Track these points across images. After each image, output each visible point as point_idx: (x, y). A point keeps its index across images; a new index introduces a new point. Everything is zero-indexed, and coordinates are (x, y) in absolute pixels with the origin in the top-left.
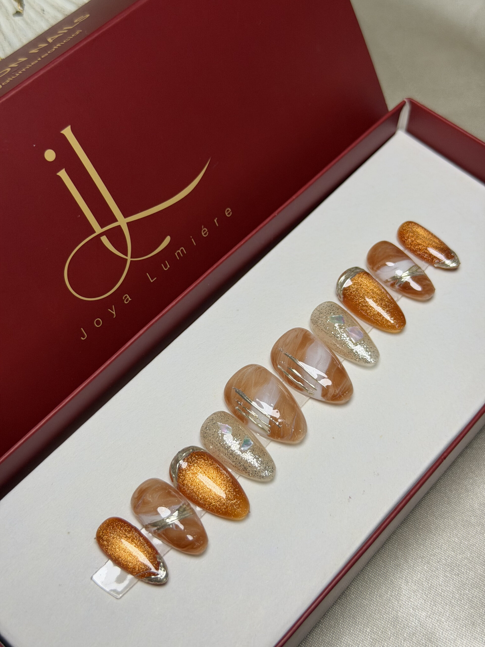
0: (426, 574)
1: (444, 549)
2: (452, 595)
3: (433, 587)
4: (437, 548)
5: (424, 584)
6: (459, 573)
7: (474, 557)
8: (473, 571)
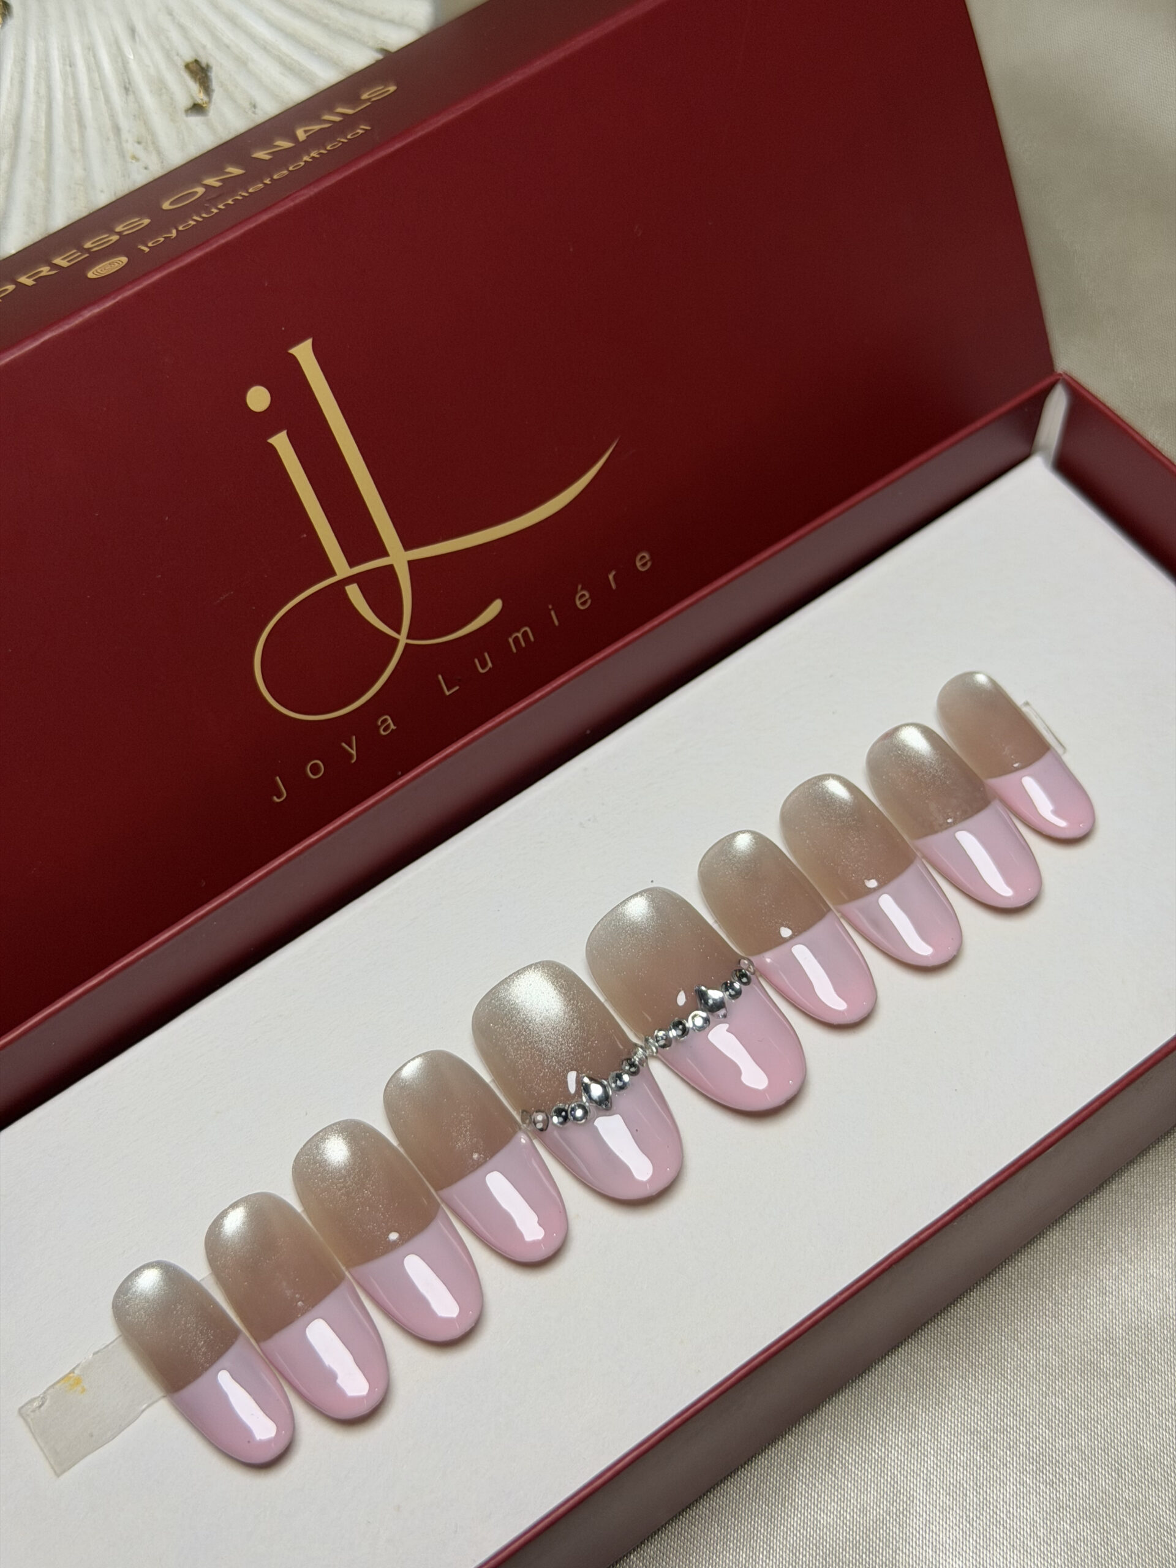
0: (977, 1471)
1: (1028, 1421)
2: (1030, 1529)
3: (988, 1505)
4: (1012, 1414)
5: (968, 1495)
6: (1054, 1480)
7: (1096, 1449)
8: (1089, 1480)
